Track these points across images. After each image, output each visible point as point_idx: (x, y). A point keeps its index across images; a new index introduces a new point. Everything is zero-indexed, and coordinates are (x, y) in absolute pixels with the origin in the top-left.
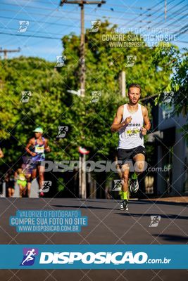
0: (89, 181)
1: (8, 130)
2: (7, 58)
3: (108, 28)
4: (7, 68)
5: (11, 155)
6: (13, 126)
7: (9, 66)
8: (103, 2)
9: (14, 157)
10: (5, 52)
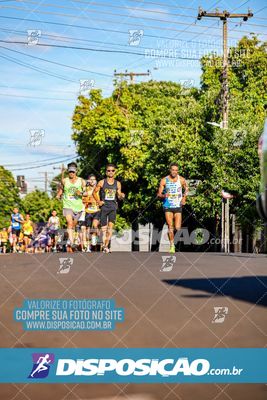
0: (233, 232)
1: (135, 171)
2: (134, 83)
3: (257, 47)
4: (134, 96)
5: (139, 201)
6: (141, 165)
7: (137, 93)
8: (250, 15)
9: (142, 202)
10: (131, 75)
